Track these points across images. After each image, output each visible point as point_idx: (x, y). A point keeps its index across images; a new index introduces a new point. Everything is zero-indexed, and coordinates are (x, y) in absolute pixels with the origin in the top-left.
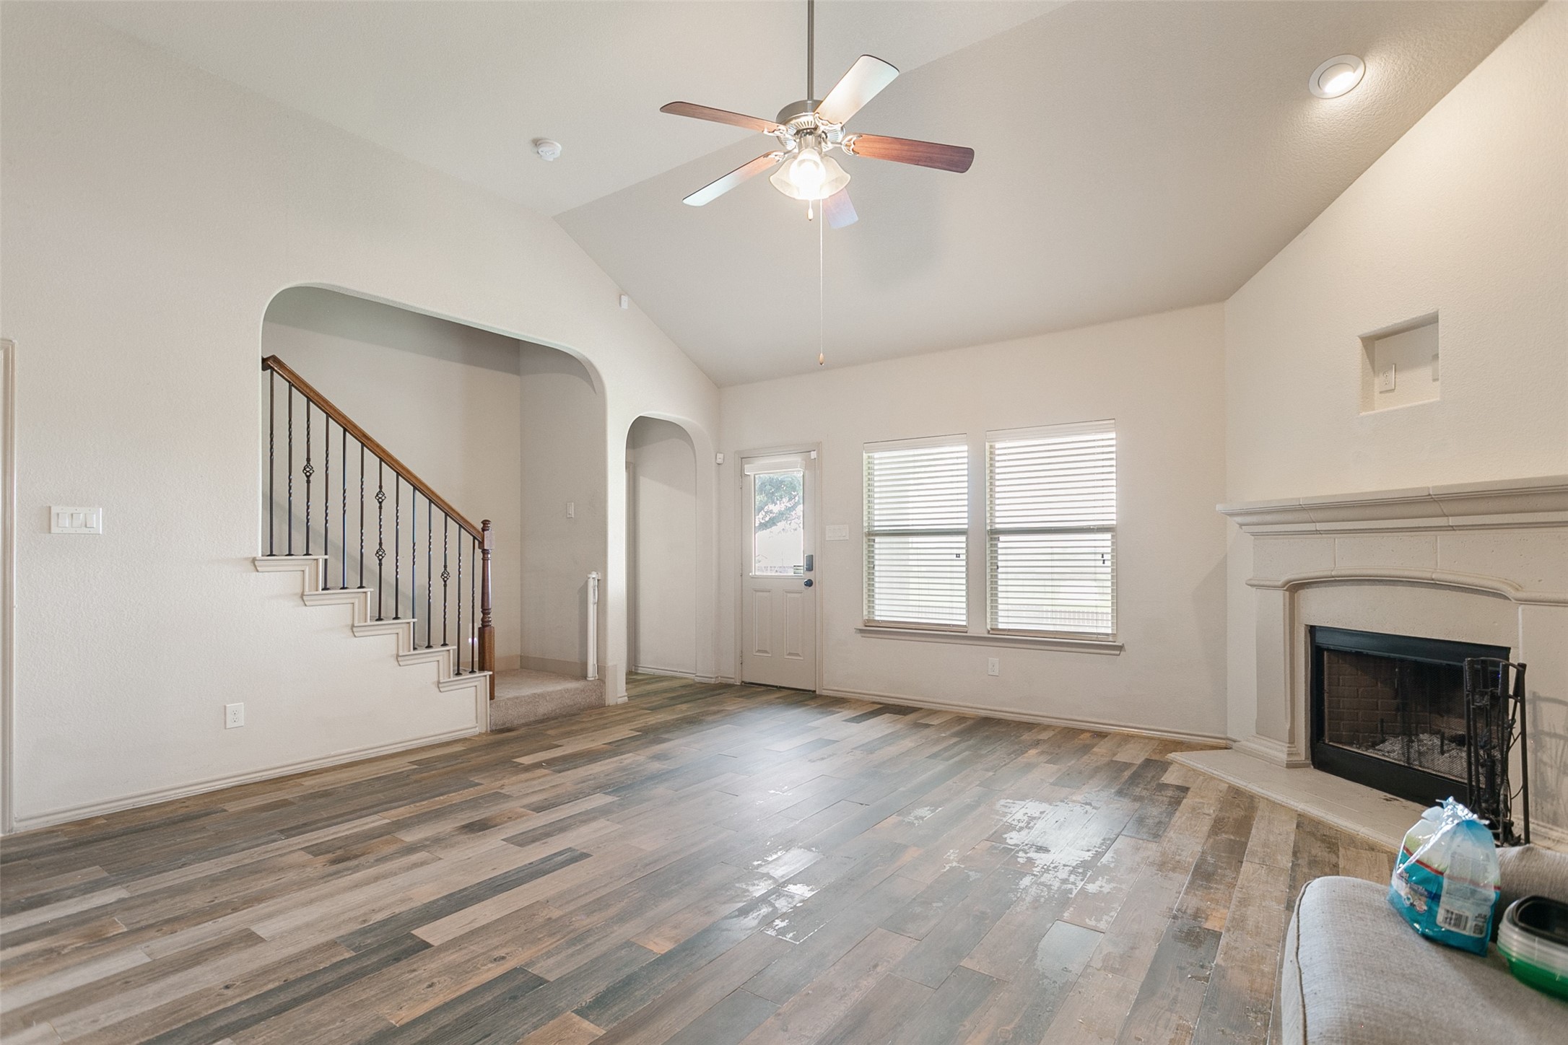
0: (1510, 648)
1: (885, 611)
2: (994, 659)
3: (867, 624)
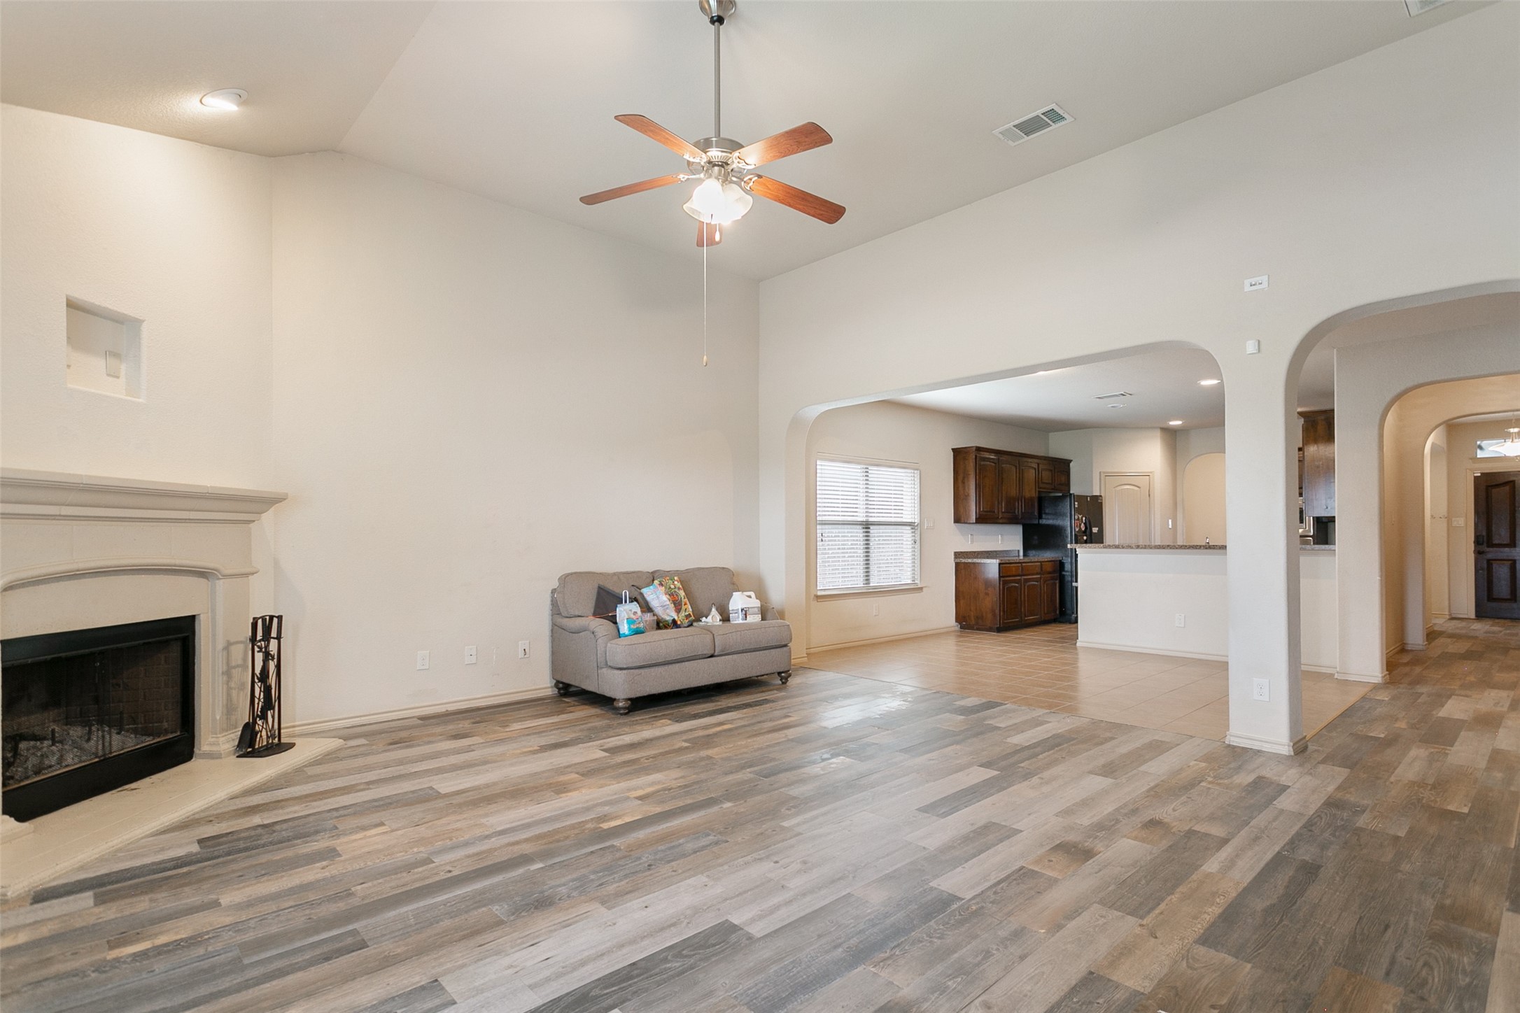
0: (195, 617)
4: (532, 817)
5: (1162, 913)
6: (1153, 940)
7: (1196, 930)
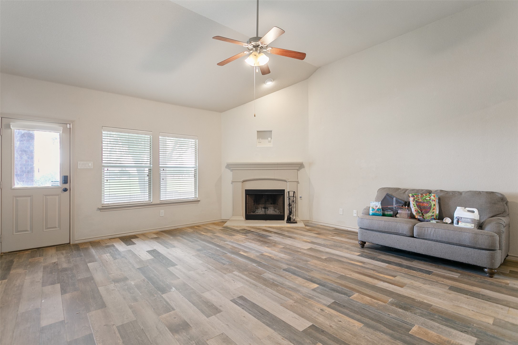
0: (284, 190)
1: (107, 200)
2: (162, 211)
3: (102, 206)
4: (249, 246)
5: (115, 333)
6: (105, 324)
7: (97, 337)
